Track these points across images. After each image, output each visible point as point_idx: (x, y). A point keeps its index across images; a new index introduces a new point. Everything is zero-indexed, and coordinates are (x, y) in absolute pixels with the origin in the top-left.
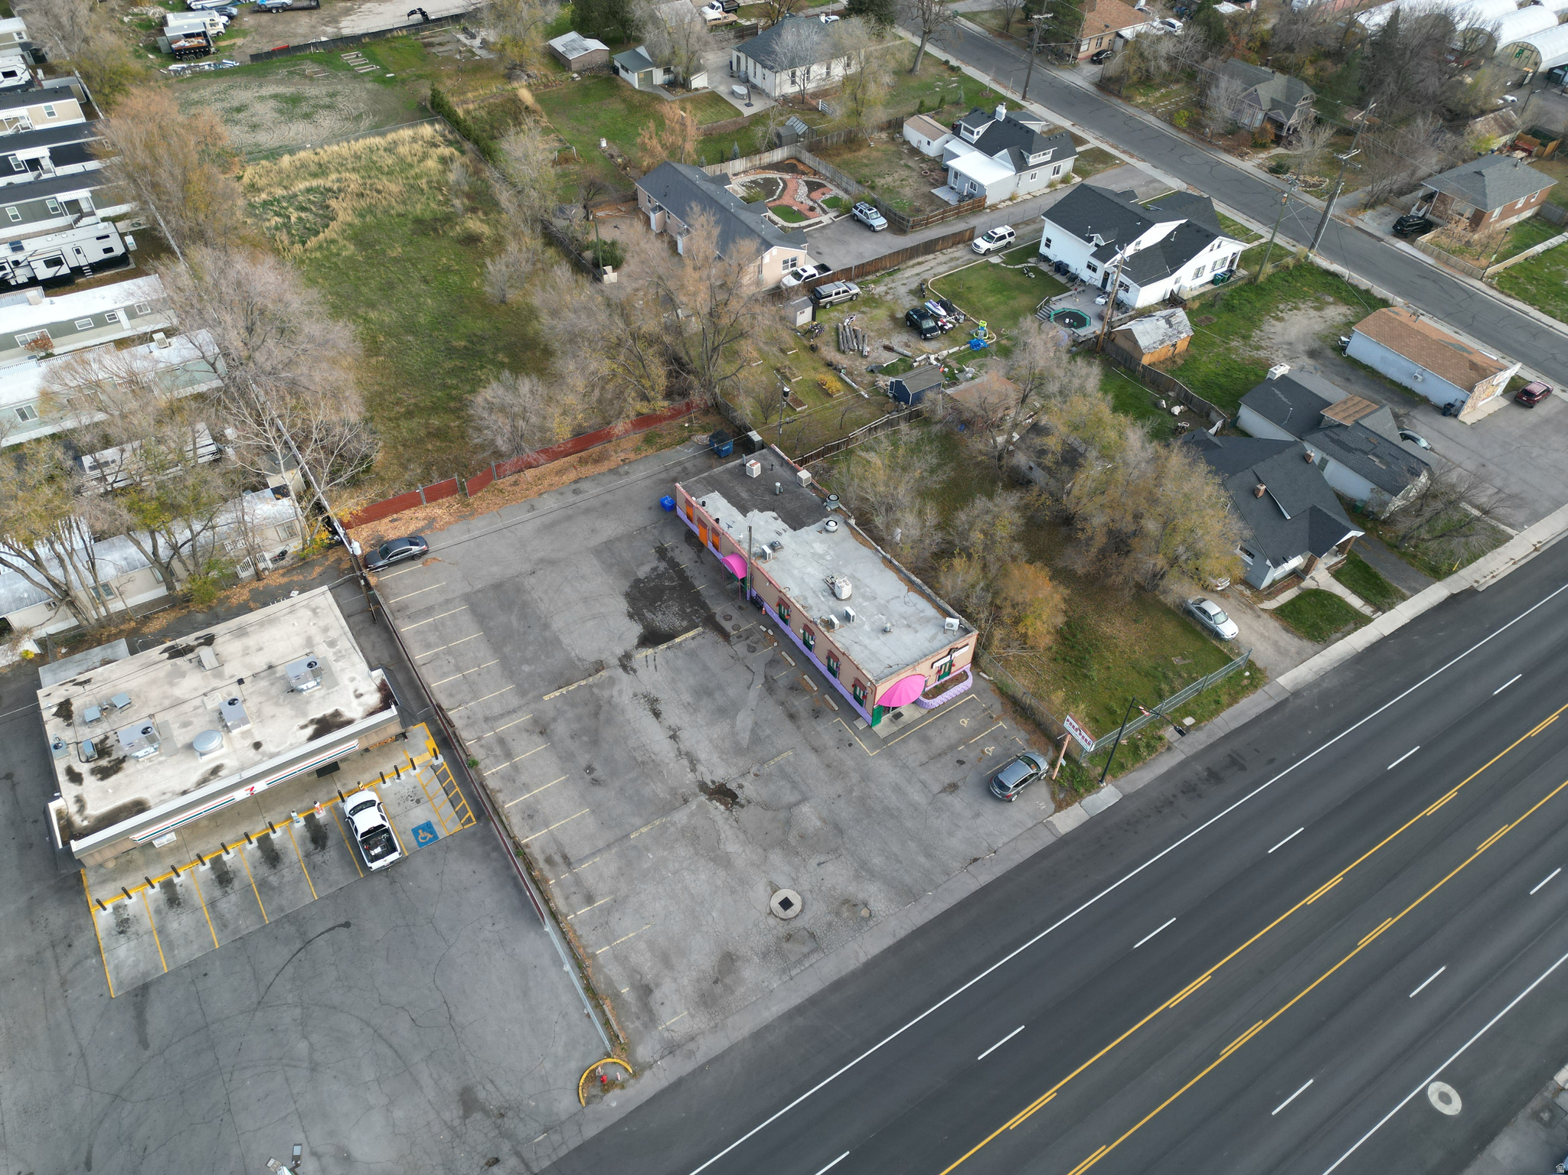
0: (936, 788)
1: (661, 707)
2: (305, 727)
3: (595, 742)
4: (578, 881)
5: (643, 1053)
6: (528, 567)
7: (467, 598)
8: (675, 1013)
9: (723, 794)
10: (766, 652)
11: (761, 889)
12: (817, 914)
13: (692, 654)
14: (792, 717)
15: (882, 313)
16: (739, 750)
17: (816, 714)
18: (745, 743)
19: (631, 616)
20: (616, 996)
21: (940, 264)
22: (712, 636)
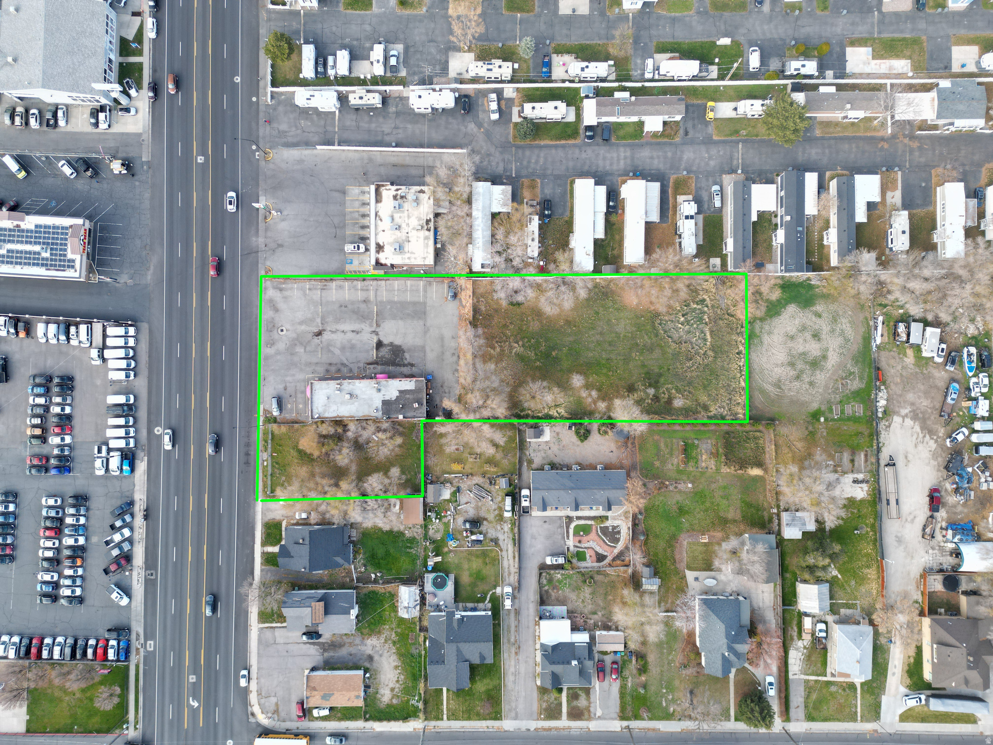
0: (288, 385)
1: (354, 333)
2: (383, 243)
3: (353, 312)
4: (316, 289)
6: (428, 324)
7: (425, 303)
8: (272, 293)
9: (319, 334)
10: (356, 371)
11: (289, 327)
12: (275, 335)
13: (367, 351)
14: (330, 364)
16: (329, 345)
17: (327, 371)
18: (330, 348)
19: (392, 343)
20: (284, 283)
22: (370, 360)
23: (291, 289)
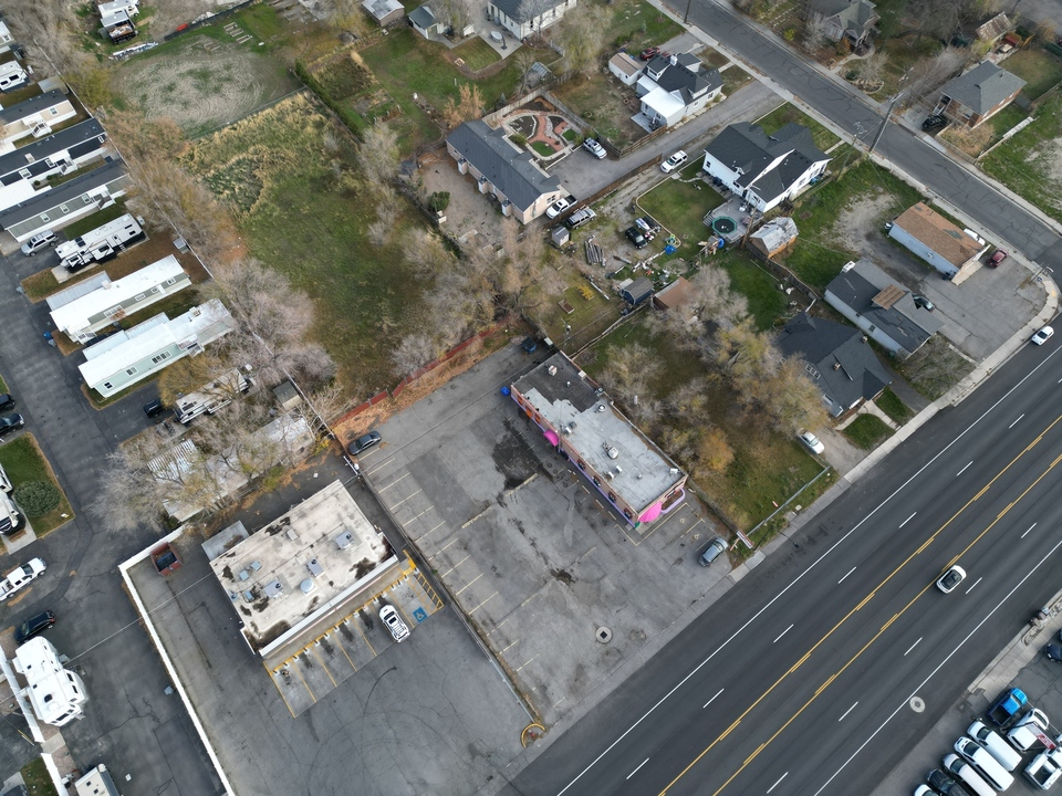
0: (671, 562)
1: (524, 526)
2: (351, 570)
3: (493, 552)
4: (501, 633)
5: (548, 719)
6: (436, 443)
7: (408, 467)
8: (559, 698)
9: (563, 575)
10: (573, 486)
11: (590, 628)
12: (619, 640)
13: (534, 491)
14: (593, 526)
15: (610, 229)
16: (568, 549)
17: (605, 523)
18: (570, 544)
19: (498, 470)
20: (530, 692)
21: (642, 183)
22: (543, 479)
23: (529, 673)
